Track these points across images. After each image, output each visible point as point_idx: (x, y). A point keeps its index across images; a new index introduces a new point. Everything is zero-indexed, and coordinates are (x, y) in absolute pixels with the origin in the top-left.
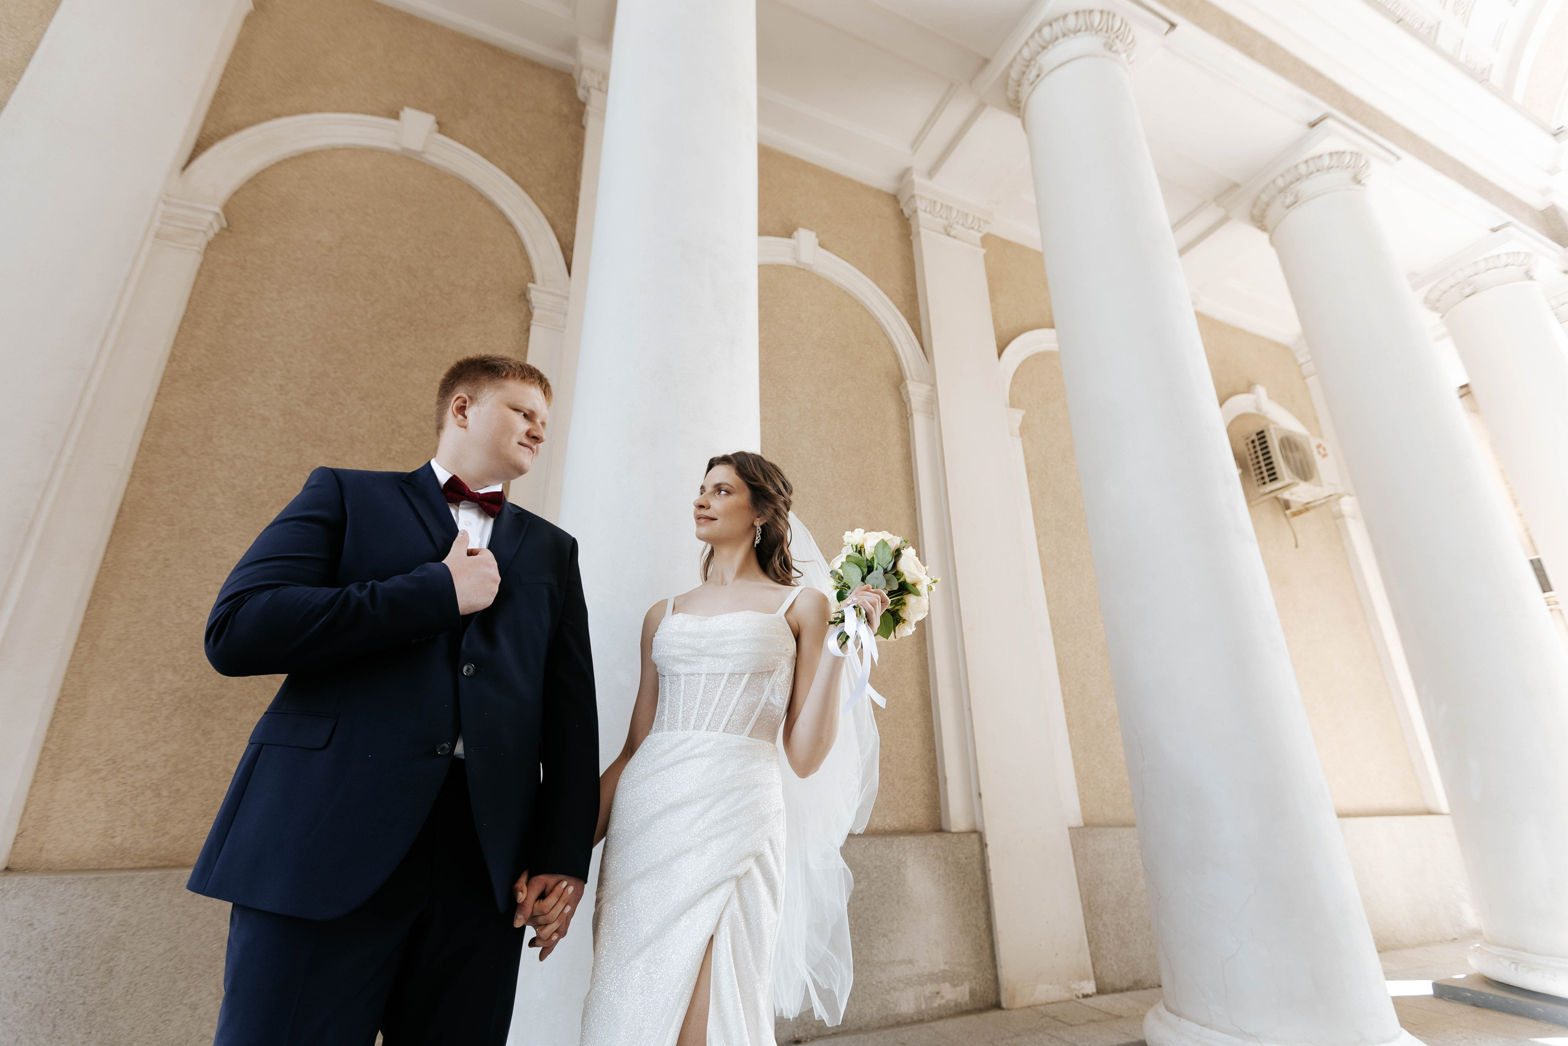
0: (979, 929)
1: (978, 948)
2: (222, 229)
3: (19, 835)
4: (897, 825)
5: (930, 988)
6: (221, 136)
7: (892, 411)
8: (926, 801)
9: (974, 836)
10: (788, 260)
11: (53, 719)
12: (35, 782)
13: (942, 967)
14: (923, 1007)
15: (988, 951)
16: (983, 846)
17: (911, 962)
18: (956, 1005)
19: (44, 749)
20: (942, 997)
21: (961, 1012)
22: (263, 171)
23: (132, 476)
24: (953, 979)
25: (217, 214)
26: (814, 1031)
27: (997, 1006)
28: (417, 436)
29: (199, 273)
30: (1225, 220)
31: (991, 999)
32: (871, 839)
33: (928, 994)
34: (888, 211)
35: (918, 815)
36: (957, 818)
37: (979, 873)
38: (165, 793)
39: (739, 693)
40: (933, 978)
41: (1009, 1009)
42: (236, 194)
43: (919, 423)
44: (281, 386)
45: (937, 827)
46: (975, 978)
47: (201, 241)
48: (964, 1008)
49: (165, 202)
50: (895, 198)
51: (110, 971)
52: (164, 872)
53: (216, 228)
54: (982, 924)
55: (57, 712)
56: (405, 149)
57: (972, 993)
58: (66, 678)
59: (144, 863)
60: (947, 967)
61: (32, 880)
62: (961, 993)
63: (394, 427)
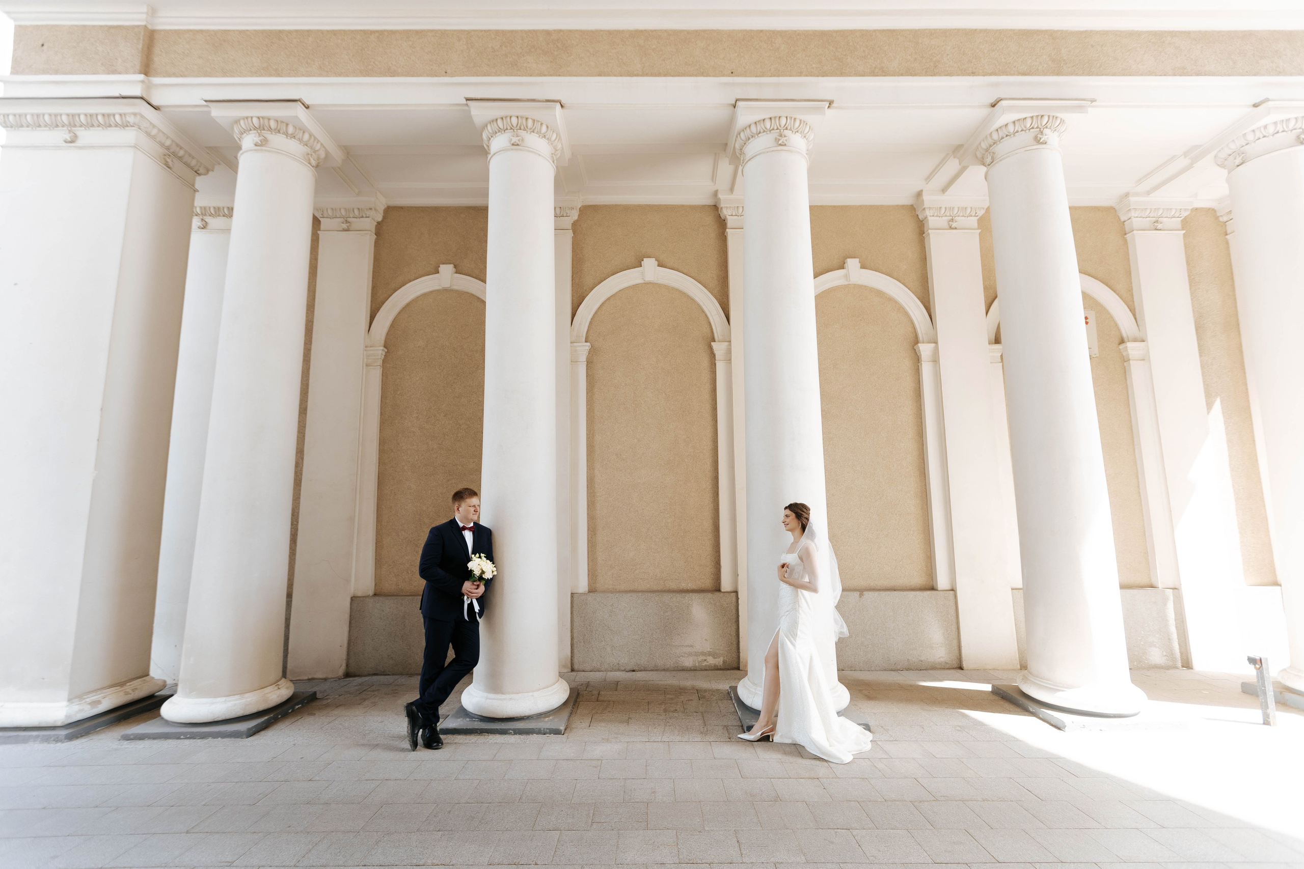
0: (731, 635)
1: (730, 643)
2: (386, 353)
3: (375, 585)
4: (694, 587)
5: (701, 658)
6: (378, 310)
7: (705, 363)
8: (712, 576)
9: (734, 594)
10: (639, 281)
11: (376, 549)
12: (376, 569)
13: (709, 650)
14: (697, 665)
15: (735, 646)
16: (737, 599)
17: (692, 646)
18: (714, 666)
19: (376, 559)
20: (708, 662)
21: (716, 668)
22: (394, 319)
23: (379, 463)
24: (714, 655)
25: (383, 350)
26: (642, 668)
27: (738, 668)
28: (467, 428)
29: (382, 375)
31: (735, 665)
32: (674, 594)
33: (700, 660)
34: (709, 220)
35: (708, 583)
36: (726, 585)
37: (734, 611)
38: (409, 572)
40: (703, 654)
41: (742, 670)
42: (387, 334)
43: (720, 367)
44: (417, 417)
45: (717, 589)
46: (726, 656)
47: (380, 362)
48: (719, 668)
49: (365, 350)
50: (715, 208)
51: (404, 625)
52: (413, 597)
53: (384, 353)
54: (734, 634)
55: (376, 547)
56: (443, 288)
57: (724, 662)
58: (376, 536)
59: (408, 594)
60: (711, 650)
61: (381, 598)
62: (719, 661)
63: (458, 426)
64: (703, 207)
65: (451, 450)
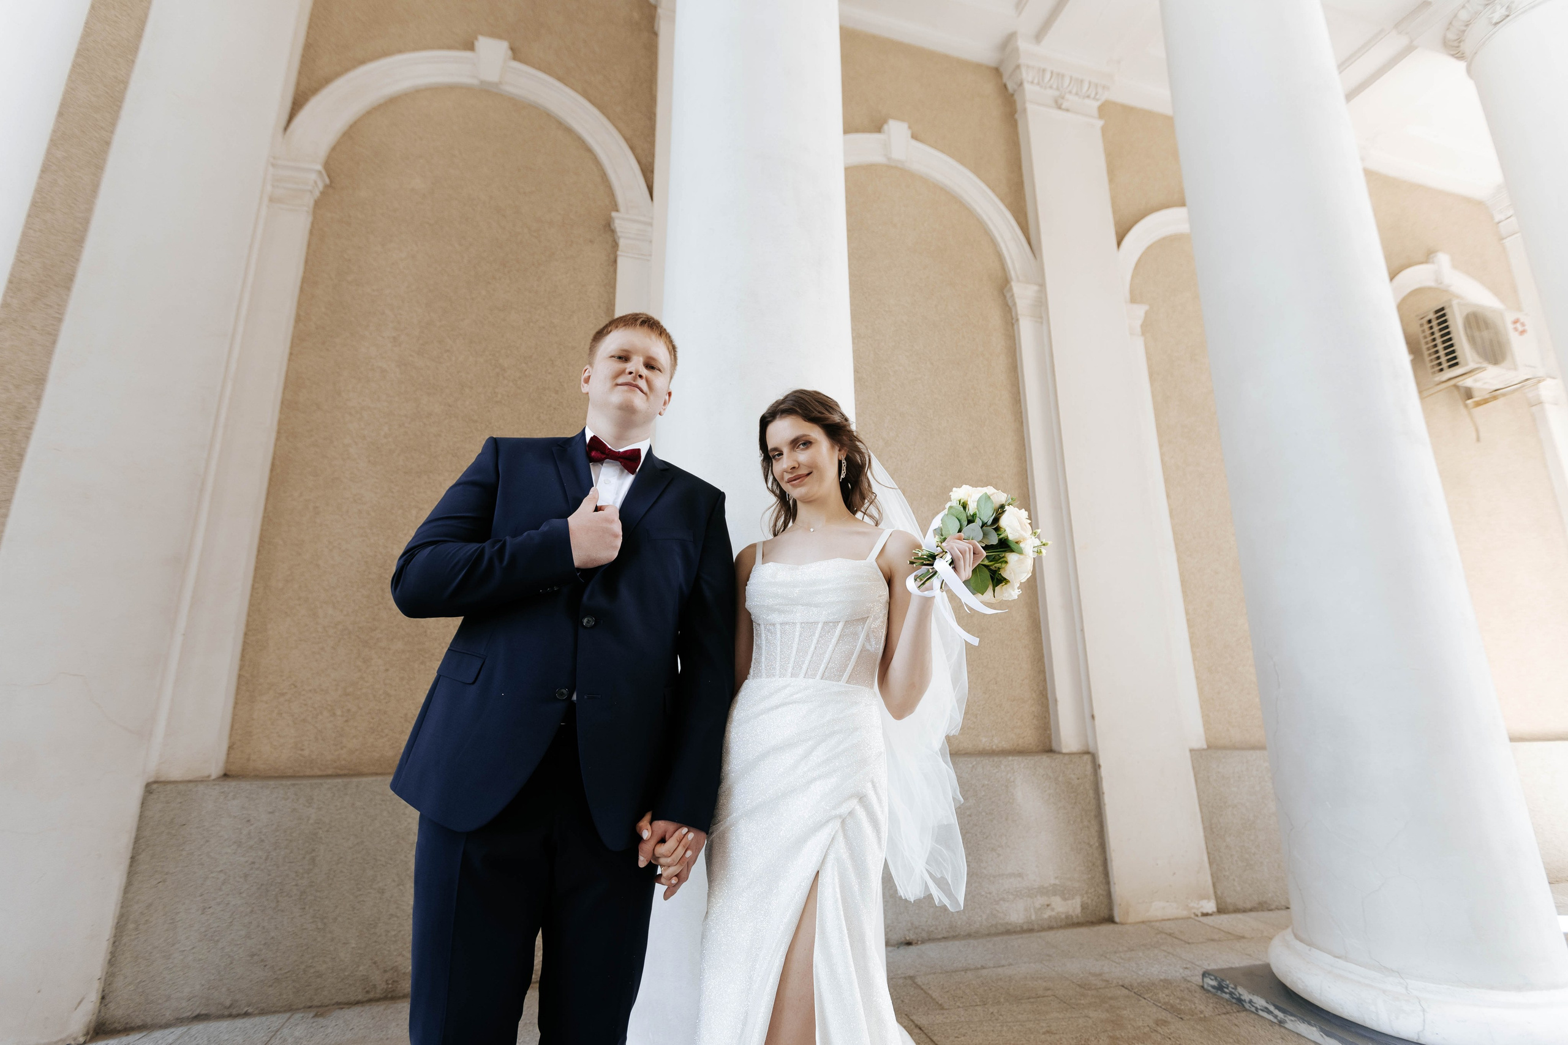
0: (1091, 846)
1: (1090, 864)
2: (326, 187)
3: (231, 748)
4: (1005, 745)
5: (1040, 901)
6: (315, 91)
7: (995, 318)
8: (1035, 721)
9: (1086, 757)
10: (878, 158)
11: (243, 650)
12: (236, 703)
13: (1053, 881)
14: (1033, 917)
15: (1101, 869)
16: (1096, 767)
17: (1020, 875)
18: (1067, 917)
19: (240, 676)
20: (1053, 910)
21: (1071, 923)
22: (355, 123)
23: (279, 432)
24: (1065, 893)
25: (320, 172)
26: (924, 935)
27: (1110, 920)
28: (520, 378)
29: (311, 233)
30: (1409, 49)
31: (1104, 913)
32: (978, 759)
33: (1037, 905)
34: (989, 88)
35: (1028, 736)
36: (1068, 738)
37: (1091, 793)
38: (339, 713)
39: (834, 641)
40: (1043, 891)
41: (1122, 924)
42: (334, 149)
43: (1026, 329)
44: (394, 338)
45: (1047, 748)
46: (1087, 893)
47: (309, 201)
48: (1075, 920)
49: (273, 165)
50: (997, 71)
51: (313, 860)
52: (346, 780)
53: (321, 186)
54: (1095, 842)
55: (245, 644)
56: (482, 82)
57: (1084, 907)
58: (249, 615)
59: (329, 772)
60: (1057, 882)
61: (245, 785)
62: (1072, 907)
63: (497, 370)
64: (977, 67)
65: (476, 421)
